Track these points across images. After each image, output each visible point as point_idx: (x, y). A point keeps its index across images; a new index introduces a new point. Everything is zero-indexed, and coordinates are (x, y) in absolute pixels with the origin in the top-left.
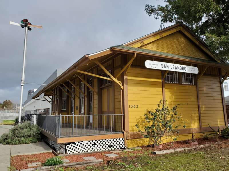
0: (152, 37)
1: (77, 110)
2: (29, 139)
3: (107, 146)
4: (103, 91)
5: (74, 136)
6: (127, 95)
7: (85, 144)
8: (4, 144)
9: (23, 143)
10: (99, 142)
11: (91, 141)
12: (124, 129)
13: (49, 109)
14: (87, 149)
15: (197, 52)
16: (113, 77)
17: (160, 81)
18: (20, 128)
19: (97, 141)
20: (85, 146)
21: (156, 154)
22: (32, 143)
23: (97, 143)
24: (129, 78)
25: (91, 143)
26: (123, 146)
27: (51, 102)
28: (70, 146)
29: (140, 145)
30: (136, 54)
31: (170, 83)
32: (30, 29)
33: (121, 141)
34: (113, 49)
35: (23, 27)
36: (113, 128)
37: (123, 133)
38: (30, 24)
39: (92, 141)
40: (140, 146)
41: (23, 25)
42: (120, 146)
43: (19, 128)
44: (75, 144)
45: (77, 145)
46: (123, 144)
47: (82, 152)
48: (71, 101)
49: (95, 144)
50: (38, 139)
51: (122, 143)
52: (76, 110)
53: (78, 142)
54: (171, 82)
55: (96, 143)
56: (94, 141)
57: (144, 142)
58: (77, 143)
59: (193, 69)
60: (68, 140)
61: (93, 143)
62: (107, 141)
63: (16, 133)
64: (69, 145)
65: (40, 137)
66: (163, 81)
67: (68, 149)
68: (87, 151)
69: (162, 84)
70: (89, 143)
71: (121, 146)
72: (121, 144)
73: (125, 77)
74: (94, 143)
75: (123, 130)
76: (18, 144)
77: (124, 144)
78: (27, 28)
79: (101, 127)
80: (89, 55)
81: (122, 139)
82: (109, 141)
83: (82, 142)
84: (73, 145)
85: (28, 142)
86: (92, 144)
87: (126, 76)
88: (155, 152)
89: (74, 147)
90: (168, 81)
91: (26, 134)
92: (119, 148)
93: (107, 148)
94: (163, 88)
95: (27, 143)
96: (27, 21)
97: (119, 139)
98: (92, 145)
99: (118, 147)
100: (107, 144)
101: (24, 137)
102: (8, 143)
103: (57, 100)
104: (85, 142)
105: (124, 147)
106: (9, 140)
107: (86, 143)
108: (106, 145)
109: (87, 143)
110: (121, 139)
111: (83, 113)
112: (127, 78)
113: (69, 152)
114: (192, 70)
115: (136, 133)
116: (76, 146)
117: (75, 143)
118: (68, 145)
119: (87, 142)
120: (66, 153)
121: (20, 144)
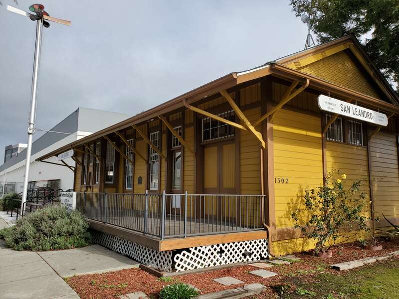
0: (311, 54)
1: (141, 183)
2: (71, 240)
3: (241, 255)
4: (205, 149)
5: (188, 235)
6: (273, 160)
7: (206, 251)
8: (18, 250)
9: (60, 249)
10: (229, 247)
11: (215, 246)
12: (267, 222)
13: (59, 180)
14: (209, 262)
15: (369, 90)
16: (249, 123)
17: (319, 135)
18: (49, 217)
19: (225, 246)
20: (207, 255)
21: (341, 269)
22: (77, 247)
23: (225, 249)
24: (275, 127)
25: (215, 250)
26: (265, 254)
27: (73, 169)
28: (181, 256)
29: (290, 251)
30: (308, 81)
31: (332, 141)
32: (46, 24)
33: (262, 245)
34: (276, 66)
35: (33, 20)
36: (235, 219)
37: (266, 229)
38: (47, 15)
39: (218, 246)
40: (290, 253)
41: (33, 16)
42: (260, 255)
43: (46, 218)
44: (189, 251)
45: (194, 254)
46: (265, 251)
47: (201, 267)
48: (125, 168)
49: (222, 251)
50: (86, 239)
51: (265, 248)
52: (139, 183)
53: (194, 248)
54: (334, 140)
55: (223, 248)
56: (221, 245)
57: (296, 246)
58: (193, 250)
59: (381, 117)
60: (178, 244)
61: (218, 249)
62: (241, 245)
63: (43, 228)
64: (180, 254)
65: (89, 235)
66: (323, 135)
67: (178, 262)
68: (209, 265)
69: (322, 142)
70: (212, 250)
71: (263, 255)
72: (263, 251)
73: (269, 125)
74: (221, 248)
75: (265, 225)
76: (51, 250)
77: (267, 251)
78: (40, 21)
79: (202, 217)
80: (238, 75)
81: (265, 241)
82: (244, 244)
83: (202, 247)
84: (187, 254)
85: (69, 245)
86: (217, 251)
87: (271, 123)
88: (336, 265)
89: (188, 257)
90: (329, 137)
91: (65, 229)
92: (259, 257)
93: (241, 258)
94: (324, 149)
95: (68, 248)
96: (41, 7)
97: (259, 240)
98: (218, 253)
99: (258, 255)
100: (241, 252)
101: (60, 236)
102: (27, 248)
103: (95, 165)
104: (206, 247)
105: (268, 257)
106: (30, 242)
107: (208, 249)
108: (238, 252)
109: (210, 250)
110: (262, 241)
111: (157, 189)
112: (272, 128)
113: (179, 268)
114: (381, 119)
115: (286, 230)
116: (191, 255)
117: (190, 249)
118: (178, 255)
119: (210, 247)
120: (174, 269)
121: (55, 249)
